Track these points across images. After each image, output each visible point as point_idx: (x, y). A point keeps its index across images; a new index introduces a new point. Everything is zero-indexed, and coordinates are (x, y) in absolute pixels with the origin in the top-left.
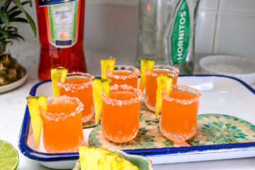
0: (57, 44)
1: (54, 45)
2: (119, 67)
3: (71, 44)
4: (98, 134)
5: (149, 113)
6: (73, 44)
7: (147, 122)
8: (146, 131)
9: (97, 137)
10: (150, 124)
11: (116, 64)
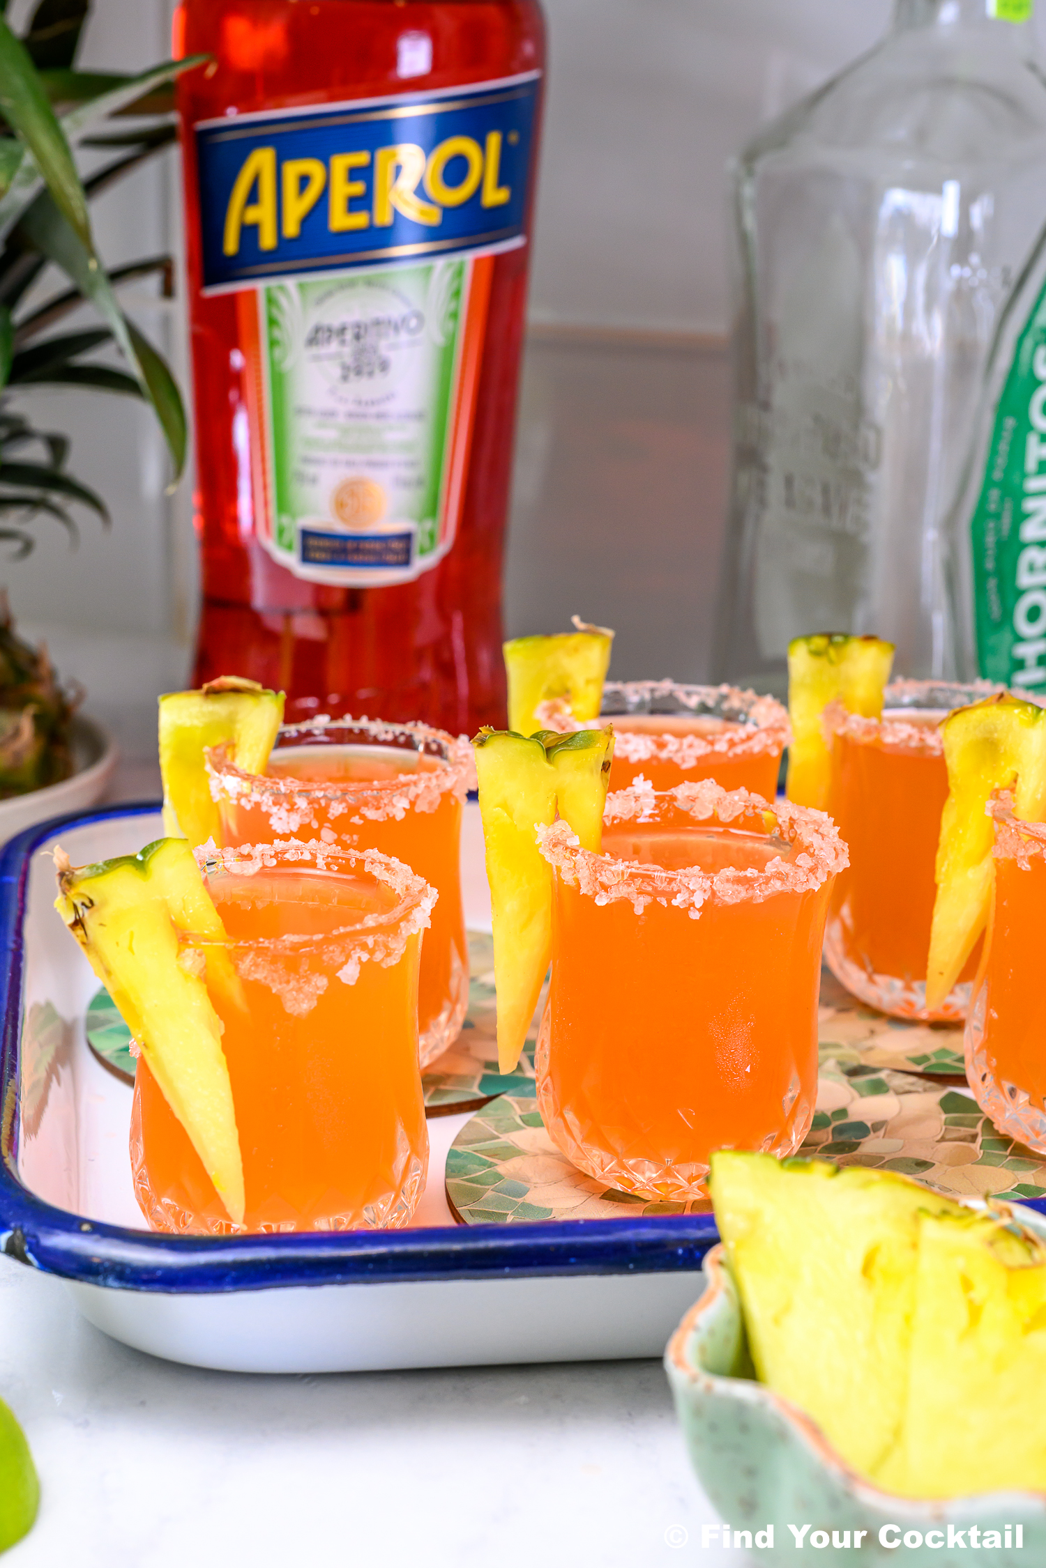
0: (306, 558)
1: (289, 559)
2: (635, 692)
3: (406, 562)
4: (510, 1152)
5: (855, 1026)
6: (424, 562)
7: (854, 1072)
8: (861, 1129)
9: (503, 1168)
10: (879, 1088)
11: (611, 676)
